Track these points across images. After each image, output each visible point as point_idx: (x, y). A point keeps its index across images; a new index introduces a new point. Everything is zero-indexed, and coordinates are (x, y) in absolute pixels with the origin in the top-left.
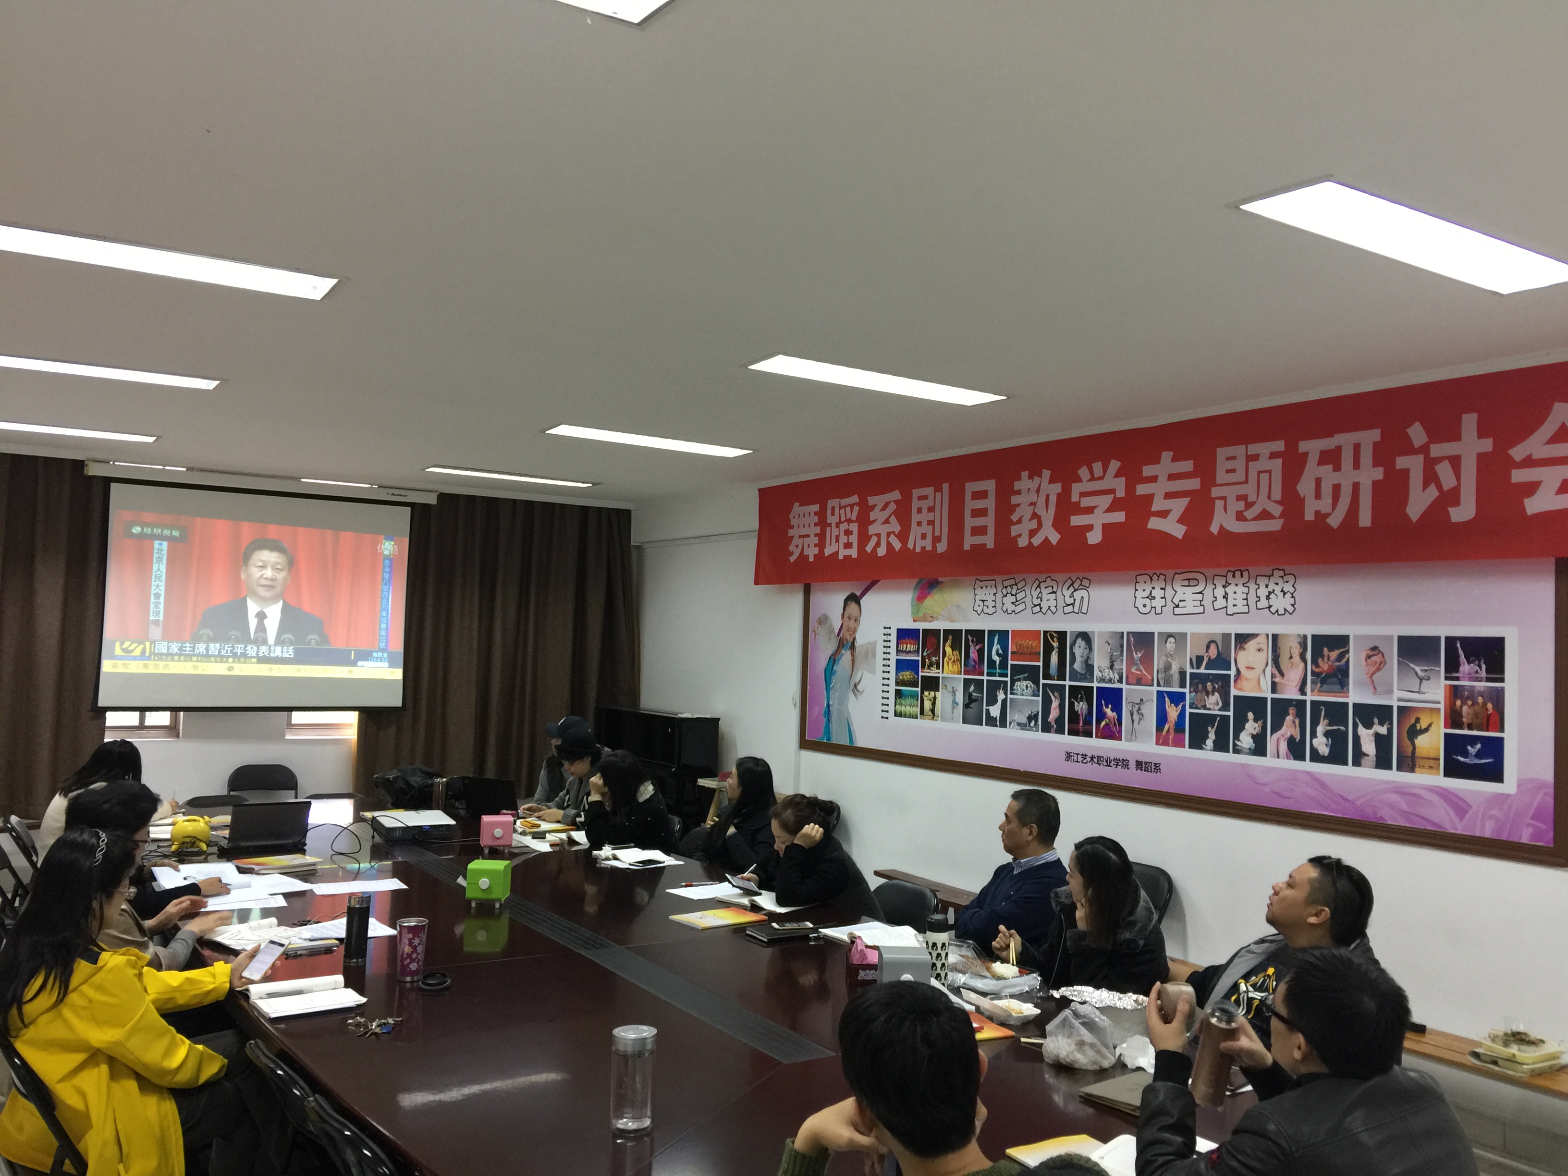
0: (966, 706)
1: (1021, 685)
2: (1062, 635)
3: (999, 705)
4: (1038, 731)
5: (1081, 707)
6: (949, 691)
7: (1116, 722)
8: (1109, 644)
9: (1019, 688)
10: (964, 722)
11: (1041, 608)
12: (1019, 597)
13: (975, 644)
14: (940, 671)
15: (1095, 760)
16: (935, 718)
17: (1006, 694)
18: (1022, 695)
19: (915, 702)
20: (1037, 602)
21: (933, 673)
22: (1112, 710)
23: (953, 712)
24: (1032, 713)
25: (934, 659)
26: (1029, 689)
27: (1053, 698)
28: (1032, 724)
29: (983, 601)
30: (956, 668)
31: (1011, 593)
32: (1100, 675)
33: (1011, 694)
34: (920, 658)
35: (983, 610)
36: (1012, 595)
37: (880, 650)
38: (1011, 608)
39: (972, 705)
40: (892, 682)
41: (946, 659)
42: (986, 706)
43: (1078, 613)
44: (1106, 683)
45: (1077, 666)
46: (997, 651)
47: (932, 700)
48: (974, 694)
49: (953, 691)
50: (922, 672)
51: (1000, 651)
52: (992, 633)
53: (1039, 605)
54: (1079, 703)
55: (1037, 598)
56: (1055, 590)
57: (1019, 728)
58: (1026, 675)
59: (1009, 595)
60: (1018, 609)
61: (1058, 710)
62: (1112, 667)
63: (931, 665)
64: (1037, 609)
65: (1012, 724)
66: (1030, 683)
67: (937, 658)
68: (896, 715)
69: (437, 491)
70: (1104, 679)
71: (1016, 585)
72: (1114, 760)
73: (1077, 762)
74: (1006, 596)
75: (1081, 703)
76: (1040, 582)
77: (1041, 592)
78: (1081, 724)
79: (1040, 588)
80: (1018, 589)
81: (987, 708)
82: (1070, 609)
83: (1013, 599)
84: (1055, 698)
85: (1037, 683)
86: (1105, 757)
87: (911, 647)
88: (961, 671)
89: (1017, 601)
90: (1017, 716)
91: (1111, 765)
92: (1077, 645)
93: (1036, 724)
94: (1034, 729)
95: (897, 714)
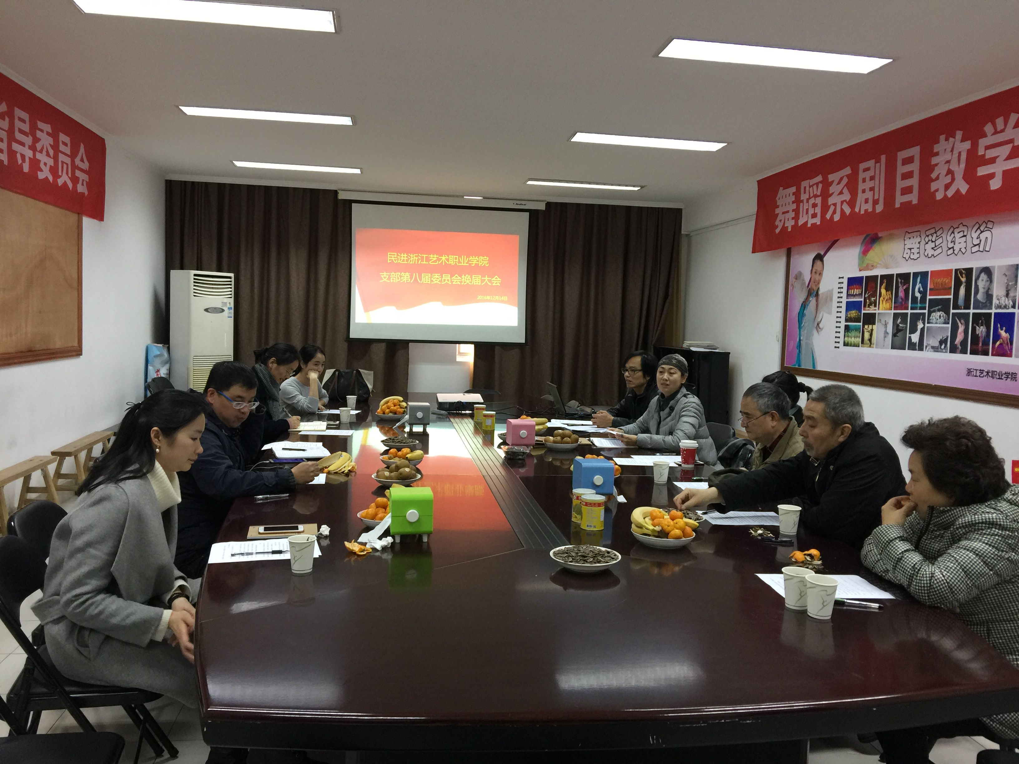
0: (894, 335)
1: (936, 315)
2: (969, 271)
3: (918, 333)
4: (946, 352)
5: (981, 330)
6: (883, 325)
7: (1009, 342)
8: (1006, 276)
9: (934, 318)
10: (893, 348)
11: (954, 251)
12: (938, 243)
13: (903, 284)
14: (877, 308)
15: (990, 374)
16: (872, 345)
17: (924, 323)
18: (936, 323)
19: (858, 334)
20: (951, 245)
21: (871, 310)
22: (1006, 332)
23: (884, 340)
24: (943, 338)
25: (873, 299)
26: (942, 318)
27: (960, 324)
28: (943, 347)
29: (910, 249)
30: (888, 305)
31: (931, 240)
32: (997, 302)
33: (928, 323)
34: (863, 300)
35: (910, 257)
36: (932, 242)
37: (836, 295)
38: (930, 252)
39: (899, 334)
40: (843, 320)
41: (881, 298)
42: (909, 334)
43: (982, 252)
44: (1003, 309)
45: (980, 297)
46: (919, 289)
47: (870, 331)
48: (900, 325)
49: (886, 324)
50: (864, 310)
51: (921, 289)
52: (916, 275)
53: (953, 248)
54: (980, 328)
55: (951, 242)
56: (965, 234)
57: (932, 350)
58: (940, 307)
59: (930, 242)
60: (936, 253)
61: (963, 334)
62: (1007, 295)
63: (870, 304)
64: (951, 251)
65: (927, 348)
66: (943, 313)
67: (875, 299)
68: (844, 345)
69: (545, 201)
70: (1001, 306)
71: (936, 233)
72: (1006, 373)
73: (976, 376)
74: (927, 243)
75: (982, 327)
76: (954, 229)
77: (954, 237)
78: (980, 345)
79: (954, 234)
80: (937, 236)
81: (910, 335)
82: (976, 249)
83: (933, 245)
84: (961, 324)
85: (947, 313)
86: (998, 371)
87: (857, 291)
88: (892, 307)
89: (936, 246)
90: (931, 341)
91: (1002, 378)
92: (980, 279)
93: (945, 347)
94: (944, 351)
95: (846, 344)
